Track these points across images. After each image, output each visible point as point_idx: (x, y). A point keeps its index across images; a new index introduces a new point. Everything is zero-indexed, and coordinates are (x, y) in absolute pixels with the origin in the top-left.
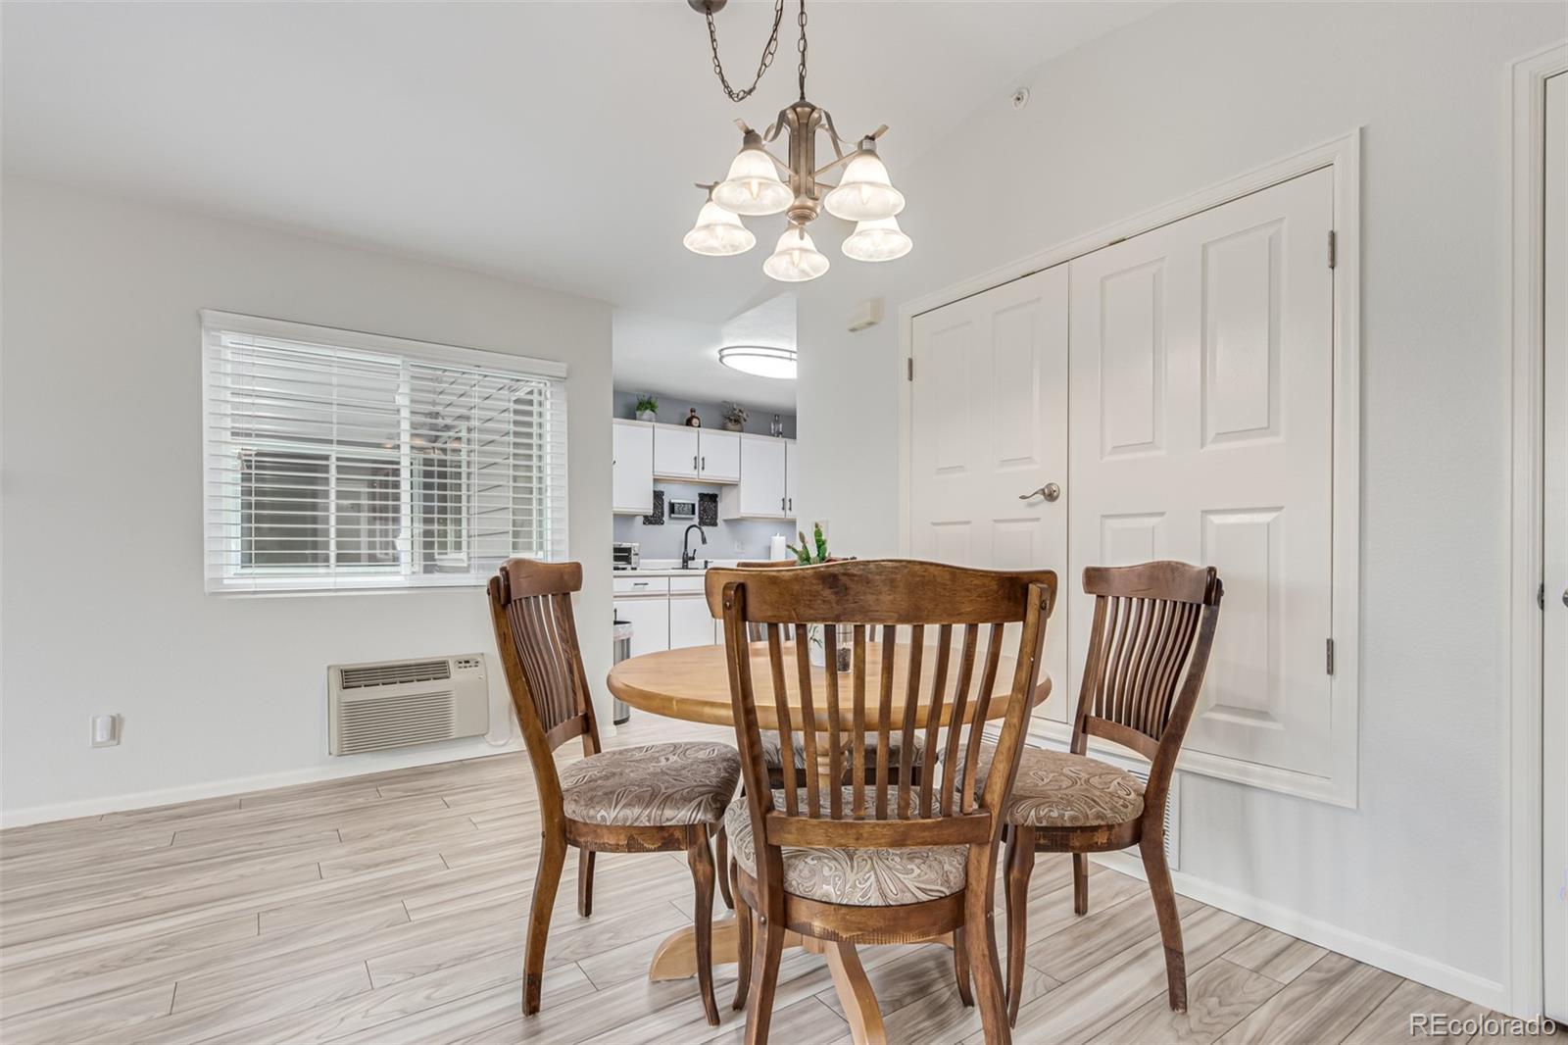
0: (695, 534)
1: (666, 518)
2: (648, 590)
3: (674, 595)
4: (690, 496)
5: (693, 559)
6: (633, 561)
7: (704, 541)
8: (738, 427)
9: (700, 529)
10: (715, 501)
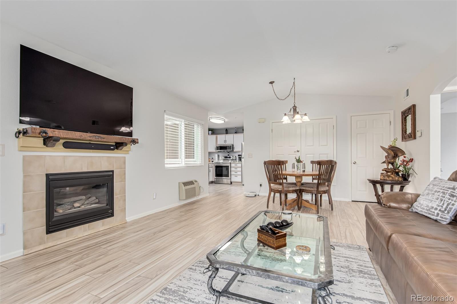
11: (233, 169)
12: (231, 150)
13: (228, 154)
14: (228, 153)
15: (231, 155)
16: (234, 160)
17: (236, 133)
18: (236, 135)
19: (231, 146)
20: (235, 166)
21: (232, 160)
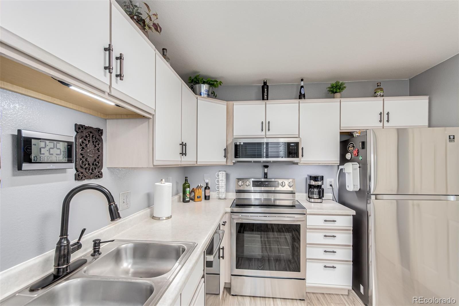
10: (100, 141)
13: (266, 170)
14: (266, 167)
17: (303, 96)
19: (297, 144)
20: (324, 224)
21: (285, 192)
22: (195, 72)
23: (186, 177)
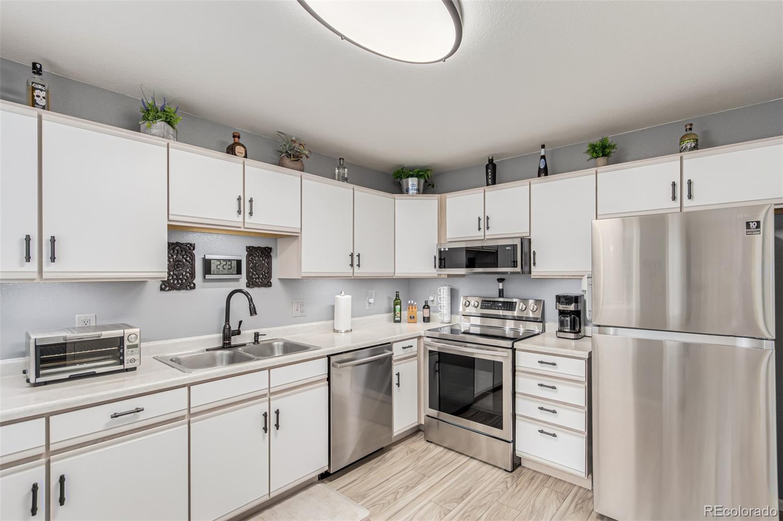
0: (239, 304)
1: (198, 279)
2: (142, 419)
3: (196, 414)
4: (237, 250)
5: (238, 333)
6: (127, 358)
7: (253, 311)
8: (298, 164)
9: (247, 294)
10: (269, 257)
11: (525, 384)
12: (518, 269)
13: (501, 286)
14: (501, 280)
15: (515, 290)
16: (528, 320)
17: (544, 172)
18: (541, 185)
19: (514, 247)
20: (539, 366)
21: (519, 319)
22: (400, 166)
23: (397, 292)
